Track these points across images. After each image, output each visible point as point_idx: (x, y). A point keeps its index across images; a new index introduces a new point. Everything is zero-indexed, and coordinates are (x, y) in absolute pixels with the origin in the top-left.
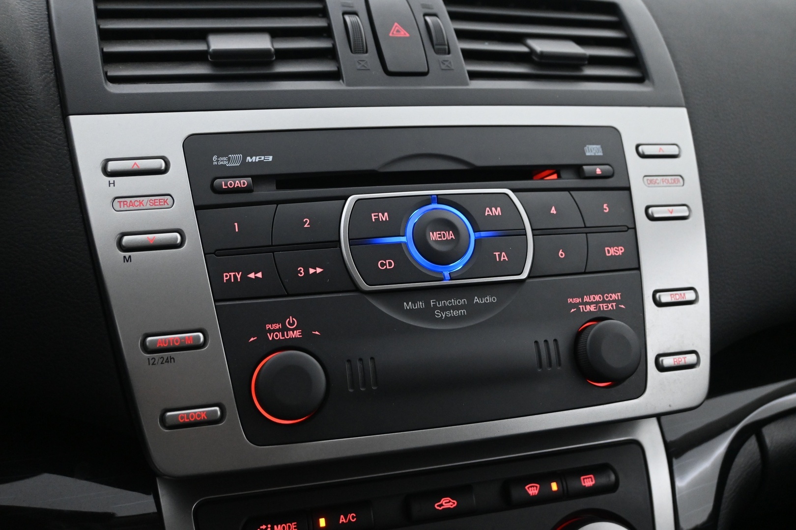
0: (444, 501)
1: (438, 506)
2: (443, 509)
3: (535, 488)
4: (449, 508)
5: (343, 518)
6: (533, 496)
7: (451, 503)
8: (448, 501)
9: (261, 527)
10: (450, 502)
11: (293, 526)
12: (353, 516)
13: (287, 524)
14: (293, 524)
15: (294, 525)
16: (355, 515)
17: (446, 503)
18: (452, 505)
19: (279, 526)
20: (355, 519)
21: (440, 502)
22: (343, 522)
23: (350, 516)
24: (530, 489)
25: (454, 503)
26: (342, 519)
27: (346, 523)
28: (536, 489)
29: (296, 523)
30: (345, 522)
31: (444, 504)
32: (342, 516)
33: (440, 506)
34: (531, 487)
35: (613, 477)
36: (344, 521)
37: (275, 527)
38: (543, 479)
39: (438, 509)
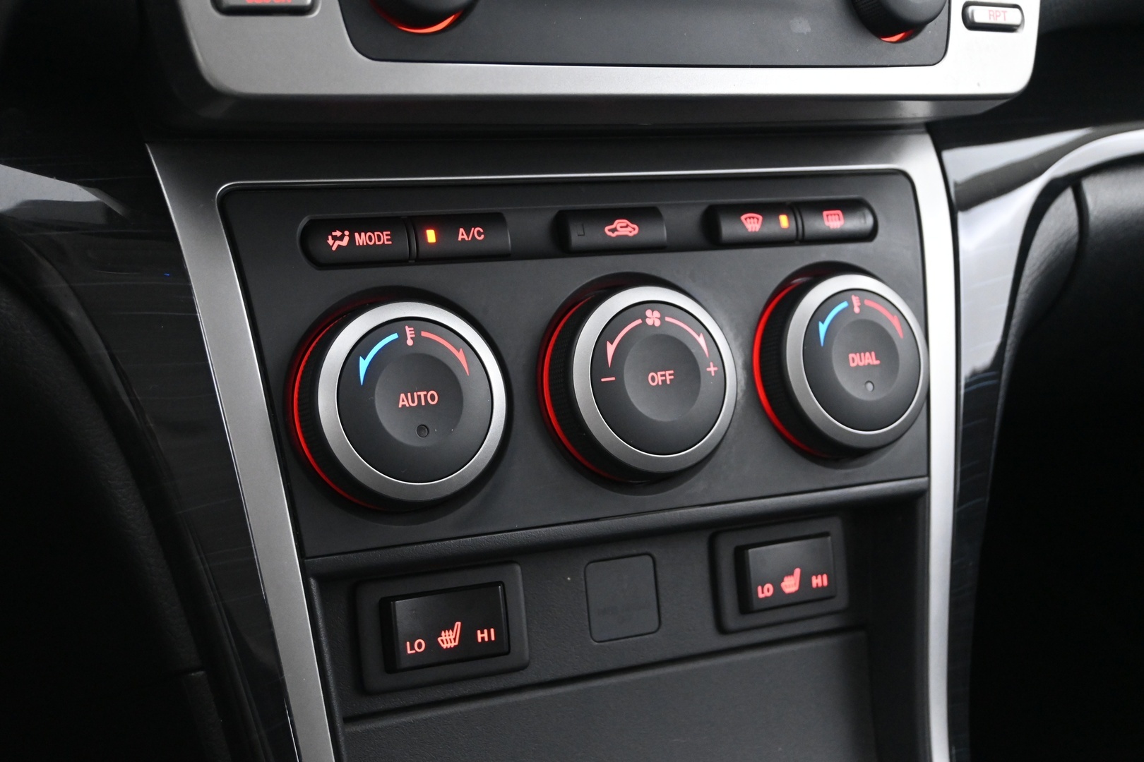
0: (619, 223)
1: (609, 230)
2: (617, 236)
3: (756, 220)
4: (626, 236)
5: (464, 233)
6: (752, 232)
7: (629, 229)
8: (625, 225)
9: (334, 234)
10: (627, 226)
11: (386, 238)
12: (478, 232)
13: (376, 233)
14: (385, 233)
15: (387, 235)
16: (482, 231)
17: (621, 227)
18: (631, 232)
19: (363, 234)
20: (483, 236)
21: (612, 224)
22: (463, 239)
23: (475, 230)
24: (748, 220)
25: (634, 229)
26: (463, 235)
27: (468, 241)
28: (758, 222)
29: (389, 233)
30: (467, 239)
31: (618, 228)
32: (462, 230)
33: (614, 230)
34: (750, 218)
35: (869, 221)
36: (465, 237)
37: (357, 235)
38: (769, 210)
39: (610, 236)
